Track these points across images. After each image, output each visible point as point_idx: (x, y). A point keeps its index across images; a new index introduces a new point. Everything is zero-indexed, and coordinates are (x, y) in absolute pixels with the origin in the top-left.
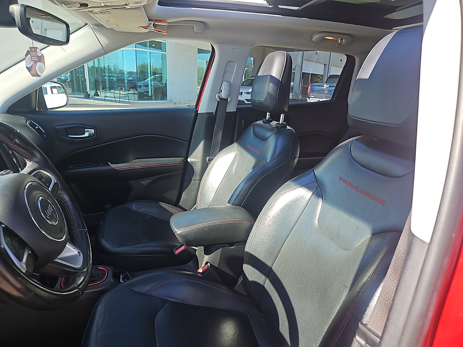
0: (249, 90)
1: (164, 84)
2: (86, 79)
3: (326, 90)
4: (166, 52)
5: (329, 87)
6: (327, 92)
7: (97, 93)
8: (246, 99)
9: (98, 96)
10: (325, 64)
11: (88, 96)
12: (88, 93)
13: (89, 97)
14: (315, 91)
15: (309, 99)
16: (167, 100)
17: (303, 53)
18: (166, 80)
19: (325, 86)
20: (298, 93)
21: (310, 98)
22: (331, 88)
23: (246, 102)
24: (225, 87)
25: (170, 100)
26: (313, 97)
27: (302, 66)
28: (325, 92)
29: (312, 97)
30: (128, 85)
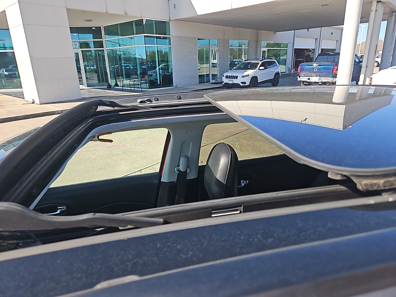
0: (243, 74)
1: (170, 73)
2: (107, 73)
3: (316, 68)
4: (171, 45)
5: (319, 66)
6: (316, 71)
7: (116, 83)
8: (241, 82)
9: (118, 86)
10: (316, 39)
11: (109, 87)
12: (110, 84)
13: (111, 88)
14: (305, 69)
15: (299, 77)
16: (173, 86)
17: (295, 32)
18: (172, 69)
19: (315, 65)
20: (290, 68)
21: (301, 77)
22: (320, 67)
23: (241, 85)
24: (182, 161)
25: (176, 86)
26: (304, 75)
27: (293, 43)
28: (315, 71)
29: (302, 75)
30: (140, 76)
